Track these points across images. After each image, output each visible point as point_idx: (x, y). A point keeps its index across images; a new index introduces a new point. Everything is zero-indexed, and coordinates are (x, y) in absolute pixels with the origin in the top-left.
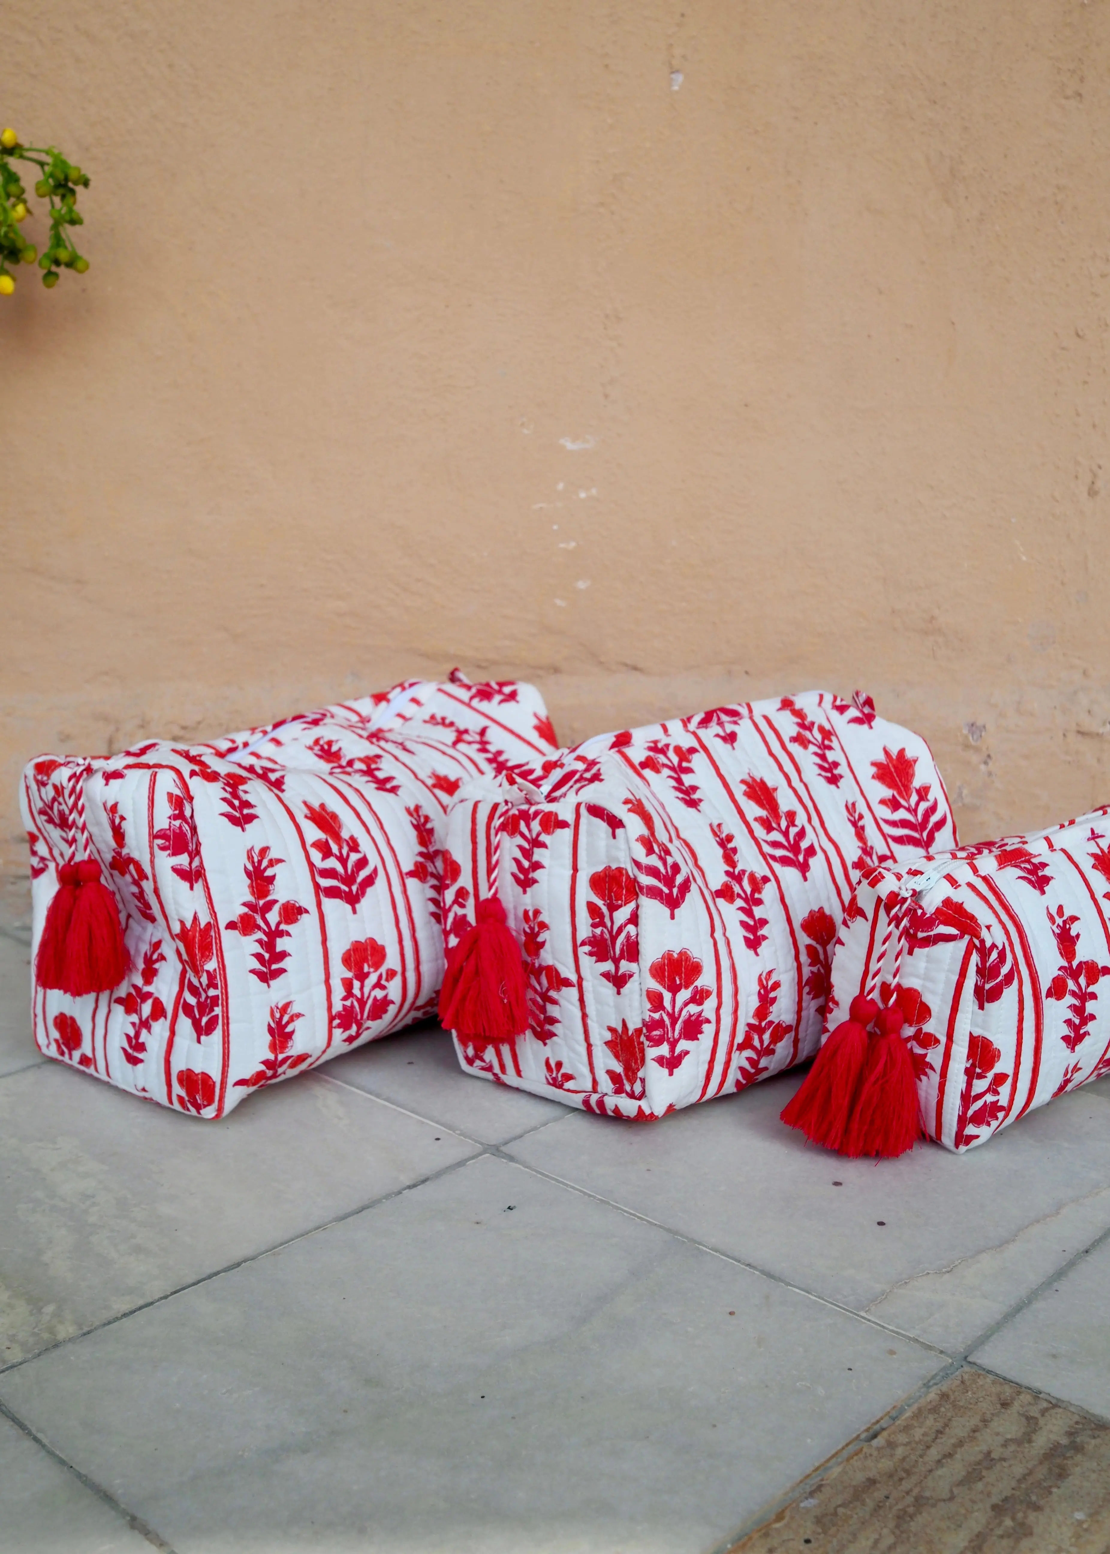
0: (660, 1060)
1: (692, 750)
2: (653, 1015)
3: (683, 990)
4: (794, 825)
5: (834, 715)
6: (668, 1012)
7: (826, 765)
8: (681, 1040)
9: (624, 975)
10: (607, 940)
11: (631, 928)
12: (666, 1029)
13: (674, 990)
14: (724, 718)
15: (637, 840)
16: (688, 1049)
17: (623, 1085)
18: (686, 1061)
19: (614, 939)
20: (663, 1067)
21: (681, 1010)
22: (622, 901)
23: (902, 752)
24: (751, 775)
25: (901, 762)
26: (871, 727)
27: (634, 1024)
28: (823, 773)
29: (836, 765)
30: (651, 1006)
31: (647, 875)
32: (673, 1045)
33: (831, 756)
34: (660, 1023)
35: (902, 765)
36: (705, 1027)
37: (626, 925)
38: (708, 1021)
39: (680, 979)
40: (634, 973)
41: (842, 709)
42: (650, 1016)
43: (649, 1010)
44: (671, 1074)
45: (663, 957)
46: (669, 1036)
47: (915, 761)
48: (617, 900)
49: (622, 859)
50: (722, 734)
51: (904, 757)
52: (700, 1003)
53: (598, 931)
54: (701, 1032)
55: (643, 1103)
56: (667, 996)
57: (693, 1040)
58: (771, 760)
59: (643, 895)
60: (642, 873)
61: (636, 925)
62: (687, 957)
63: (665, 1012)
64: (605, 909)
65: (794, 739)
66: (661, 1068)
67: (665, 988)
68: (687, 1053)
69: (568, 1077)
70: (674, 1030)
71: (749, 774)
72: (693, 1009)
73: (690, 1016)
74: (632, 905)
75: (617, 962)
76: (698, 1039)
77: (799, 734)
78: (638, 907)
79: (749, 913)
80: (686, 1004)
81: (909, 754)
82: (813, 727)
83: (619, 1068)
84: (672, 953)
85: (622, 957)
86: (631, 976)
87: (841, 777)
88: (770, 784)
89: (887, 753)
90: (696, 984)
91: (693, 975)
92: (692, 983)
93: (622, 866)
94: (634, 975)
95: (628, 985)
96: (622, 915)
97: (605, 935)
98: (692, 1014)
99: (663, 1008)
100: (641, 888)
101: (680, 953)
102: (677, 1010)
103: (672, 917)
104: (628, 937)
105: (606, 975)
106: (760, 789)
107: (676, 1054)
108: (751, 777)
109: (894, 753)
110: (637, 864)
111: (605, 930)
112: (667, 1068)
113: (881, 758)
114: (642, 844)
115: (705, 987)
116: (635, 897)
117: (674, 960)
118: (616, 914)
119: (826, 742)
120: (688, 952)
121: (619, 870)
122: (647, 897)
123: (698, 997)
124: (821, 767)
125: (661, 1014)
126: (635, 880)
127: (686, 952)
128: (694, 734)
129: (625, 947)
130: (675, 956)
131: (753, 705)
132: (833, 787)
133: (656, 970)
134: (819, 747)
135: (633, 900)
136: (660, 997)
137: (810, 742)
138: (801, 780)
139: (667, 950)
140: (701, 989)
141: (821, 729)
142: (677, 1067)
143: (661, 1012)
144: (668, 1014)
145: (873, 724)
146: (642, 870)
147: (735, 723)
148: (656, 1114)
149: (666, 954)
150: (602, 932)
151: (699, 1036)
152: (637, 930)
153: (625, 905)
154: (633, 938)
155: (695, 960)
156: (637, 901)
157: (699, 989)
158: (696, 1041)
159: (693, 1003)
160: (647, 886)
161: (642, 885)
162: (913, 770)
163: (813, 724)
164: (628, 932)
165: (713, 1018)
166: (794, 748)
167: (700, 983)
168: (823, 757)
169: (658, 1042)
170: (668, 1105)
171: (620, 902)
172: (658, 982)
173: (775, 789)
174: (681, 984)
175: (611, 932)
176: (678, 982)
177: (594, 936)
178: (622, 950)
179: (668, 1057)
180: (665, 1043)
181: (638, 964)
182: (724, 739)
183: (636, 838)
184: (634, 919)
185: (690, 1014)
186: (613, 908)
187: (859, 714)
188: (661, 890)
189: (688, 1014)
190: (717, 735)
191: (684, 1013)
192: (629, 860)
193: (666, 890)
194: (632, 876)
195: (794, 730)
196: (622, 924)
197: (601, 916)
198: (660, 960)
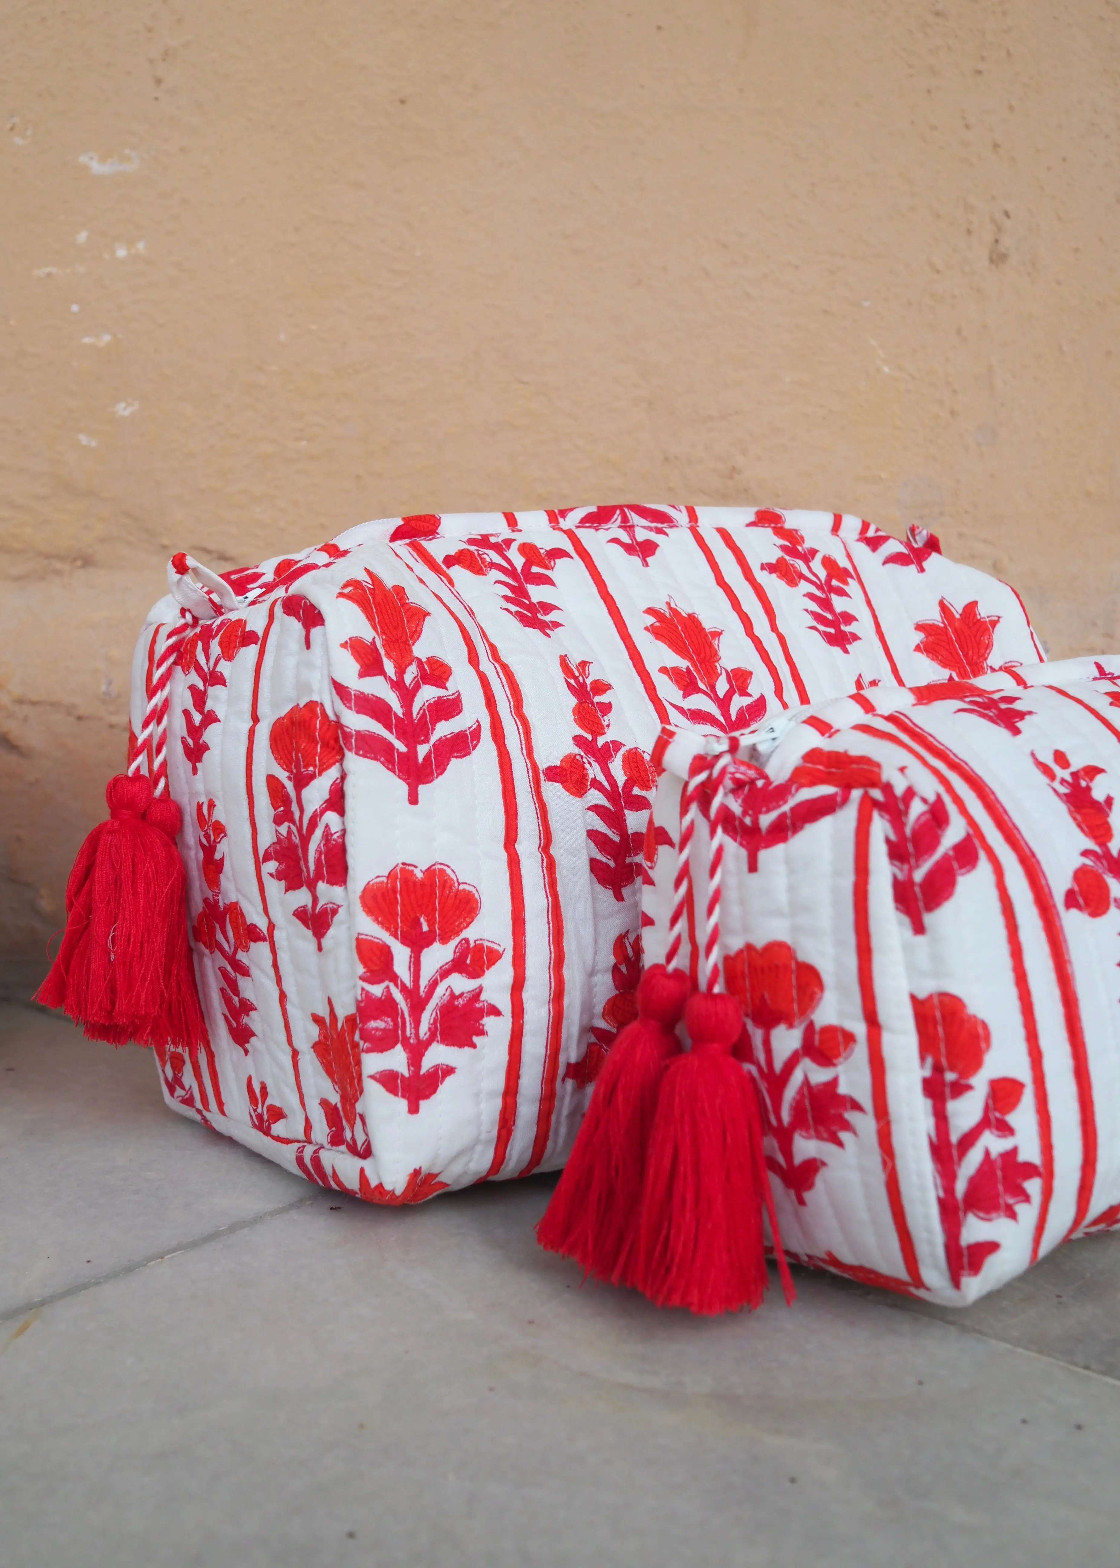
0: (389, 1080)
1: (557, 553)
2: (368, 987)
3: (436, 945)
4: (744, 693)
5: (861, 551)
6: (403, 984)
7: (829, 616)
8: (435, 1044)
9: (324, 912)
10: (297, 846)
11: (331, 818)
12: (399, 1020)
13: (417, 942)
14: (635, 519)
15: (344, 645)
16: (452, 1064)
17: (343, 1129)
18: (447, 1087)
19: (305, 840)
20: (396, 1094)
21: (433, 985)
22: (315, 766)
23: (971, 607)
24: (673, 606)
25: (968, 625)
26: (922, 570)
27: (345, 1008)
28: (821, 628)
29: (848, 618)
30: (364, 970)
31: (358, 712)
32: (416, 1053)
33: (839, 604)
34: (386, 1006)
35: (970, 628)
36: (489, 1022)
37: (323, 812)
38: (495, 1011)
39: (431, 923)
40: (339, 906)
41: (874, 543)
42: (363, 989)
43: (360, 978)
44: (414, 1109)
45: (391, 875)
46: (408, 1033)
47: (994, 623)
48: (308, 766)
49: (316, 686)
50: (626, 539)
51: (975, 615)
52: (475, 972)
53: (283, 829)
54: (482, 1033)
55: (366, 1164)
56: (401, 955)
57: (461, 1046)
58: (720, 592)
59: (350, 750)
60: (350, 708)
61: (341, 812)
62: (445, 881)
63: (396, 985)
64: (290, 786)
65: (770, 568)
66: (390, 1097)
67: (397, 938)
68: (449, 1071)
69: (277, 1114)
70: (417, 1023)
71: (668, 604)
72: (460, 983)
73: (453, 997)
74: (333, 773)
75: (312, 888)
76: (474, 1046)
77: (781, 561)
78: (343, 777)
79: (615, 819)
80: (444, 973)
81: (984, 612)
82: (813, 558)
83: (335, 1098)
84: (411, 868)
85: (319, 876)
86: (335, 912)
87: (855, 638)
88: (708, 625)
89: (943, 607)
90: (465, 934)
91: (459, 917)
92: (457, 934)
93: (315, 698)
94: (340, 910)
95: (331, 932)
96: (317, 793)
97: (293, 838)
98: (457, 993)
99: (394, 978)
100: (347, 736)
101: (430, 872)
102: (424, 983)
103: (413, 799)
104: (327, 834)
105: (301, 915)
106: (685, 627)
107: (423, 1071)
108: (670, 608)
109: (957, 607)
110: (340, 690)
111: (292, 826)
112: (403, 1096)
113: (935, 616)
114: (352, 654)
115: (486, 944)
116: (338, 757)
117: (415, 883)
118: (306, 793)
119: (835, 583)
120: (448, 871)
121: (312, 706)
122: (357, 754)
123: (468, 961)
124: (817, 617)
125: (388, 987)
126: (338, 725)
127: (442, 871)
128: (570, 534)
129: (323, 857)
130: (420, 875)
131: (699, 511)
132: (837, 650)
133: (374, 898)
134: (820, 587)
135: (334, 764)
136: (386, 954)
137: (802, 576)
138: (774, 628)
139: (400, 862)
140: (475, 946)
141: (829, 563)
142: (427, 1097)
143: (386, 983)
144: (404, 989)
145: (925, 564)
146: (350, 702)
147: (660, 531)
148: (388, 1187)
149: (398, 869)
150: (289, 832)
151: (476, 1039)
152: (343, 823)
153: (320, 774)
154: (335, 837)
155: (462, 887)
156: (341, 765)
157: (472, 944)
158: (467, 1050)
159: (460, 972)
160: (358, 732)
161: (348, 730)
162: (990, 638)
163: (813, 552)
164: (327, 826)
165: (504, 1003)
166: (772, 583)
167: (473, 933)
168: (826, 604)
169: (383, 1043)
170: (412, 1171)
171: (311, 769)
172: (379, 923)
173: (718, 634)
174: (432, 931)
175: (300, 830)
176: (425, 928)
177: (279, 841)
178: (318, 862)
179: (406, 1074)
180: (399, 1047)
181: (346, 891)
182: (629, 549)
183: (343, 642)
184: (337, 802)
185: (452, 994)
186: (302, 781)
187: (903, 549)
188: (390, 746)
189: (448, 993)
190: (615, 541)
191: (441, 991)
192: (327, 687)
193: (401, 746)
194: (332, 717)
195: (774, 555)
196: (316, 810)
197: (287, 801)
198: (385, 879)
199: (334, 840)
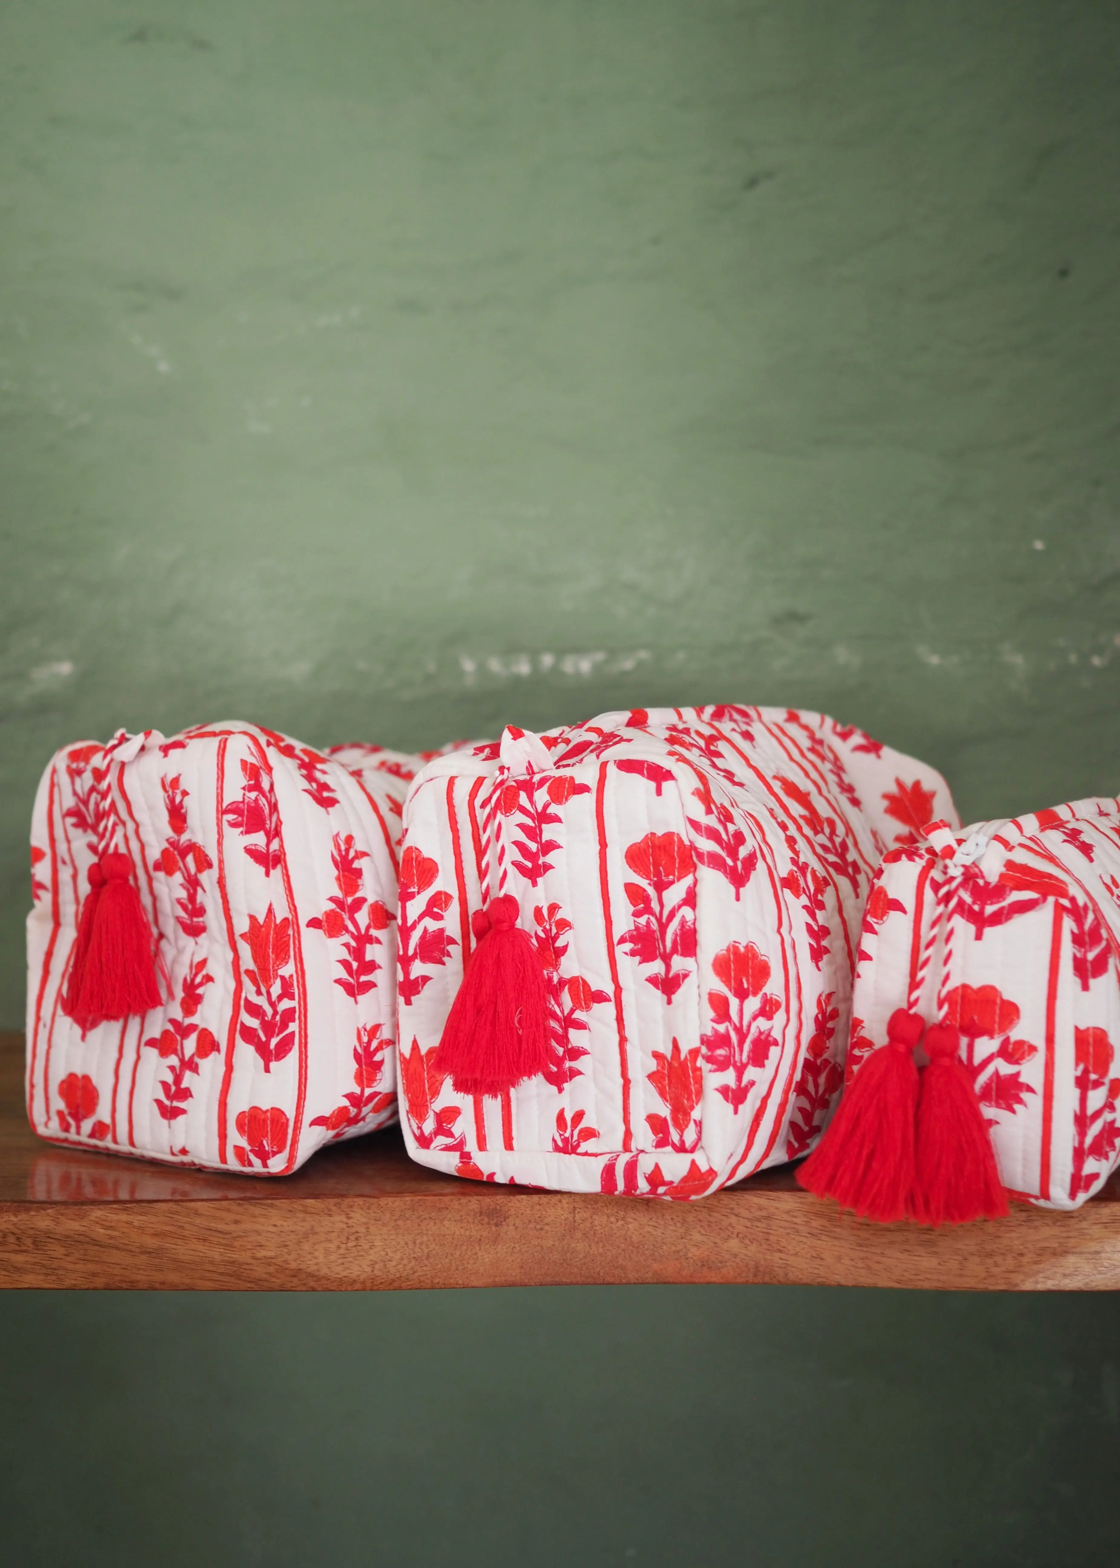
0: (723, 1092)
2: (716, 1027)
3: (751, 997)
6: (735, 1024)
7: (845, 786)
8: (749, 1066)
9: (677, 976)
10: (654, 931)
11: (686, 911)
12: (732, 1049)
13: (742, 995)
15: (690, 795)
16: (754, 1079)
17: (669, 1133)
18: (751, 1095)
19: (663, 927)
20: (727, 1101)
21: (750, 1024)
22: (674, 875)
23: (917, 785)
25: (917, 794)
27: (689, 1041)
30: (713, 1015)
31: (708, 839)
32: (740, 1071)
34: (725, 1039)
37: (680, 907)
38: (775, 1043)
39: (748, 982)
40: (690, 972)
42: (712, 1028)
43: (711, 1021)
44: (735, 1109)
45: (728, 950)
46: (736, 1058)
47: (932, 795)
48: (667, 875)
49: (674, 822)
51: (920, 790)
52: (769, 1016)
53: (643, 920)
54: (768, 1058)
55: (697, 1157)
56: (734, 1003)
57: (759, 1067)
59: (703, 863)
60: (702, 836)
61: (693, 907)
62: (754, 954)
63: (731, 1025)
64: (651, 891)
66: (724, 1102)
67: (731, 991)
68: (753, 1084)
69: (589, 1133)
70: (741, 1052)
72: (763, 1024)
73: (760, 1034)
74: (688, 881)
75: (667, 959)
76: (764, 1067)
78: (696, 882)
79: (813, 915)
80: (755, 1017)
81: (925, 788)
83: (664, 1111)
84: (737, 945)
85: (674, 950)
86: (686, 976)
89: (899, 784)
90: (764, 990)
91: (761, 978)
92: (761, 990)
93: (674, 829)
94: (691, 974)
95: (682, 990)
96: (675, 894)
97: (652, 925)
98: (762, 1030)
99: (730, 1020)
100: (700, 856)
101: (747, 947)
102: (745, 1023)
103: (737, 897)
104: (683, 922)
105: (652, 980)
107: (742, 1084)
109: (908, 785)
110: (693, 825)
111: (652, 918)
112: (731, 1102)
114: (696, 800)
115: (774, 997)
116: (692, 870)
117: (740, 955)
118: (666, 894)
120: (755, 947)
121: (669, 835)
122: (709, 866)
123: (766, 1009)
125: (726, 1026)
126: (693, 847)
127: (752, 947)
129: (678, 938)
130: (742, 950)
133: (721, 965)
135: (689, 873)
136: (726, 1003)
139: (732, 941)
142: (742, 1101)
143: (725, 1023)
144: (735, 1027)
146: (701, 832)
149: (731, 945)
150: (648, 921)
151: (766, 1061)
152: (695, 915)
153: (678, 881)
154: (689, 924)
155: (762, 958)
156: (694, 874)
157: (768, 997)
159: (763, 1016)
160: (709, 853)
161: (701, 851)
164: (683, 916)
165: (779, 1039)
167: (768, 990)
169: (721, 1066)
171: (671, 877)
172: (723, 982)
173: (809, 794)
174: (749, 987)
175: (659, 920)
176: (746, 985)
177: (637, 928)
178: (674, 943)
179: (734, 1087)
180: (731, 1068)
181: (696, 961)
183: (689, 792)
184: (691, 900)
185: (759, 1031)
186: (661, 887)
188: (723, 860)
189: (757, 1030)
191: (754, 1028)
192: (683, 822)
193: (729, 861)
194: (687, 843)
196: (675, 906)
197: (647, 900)
198: (724, 952)
199: (689, 926)
